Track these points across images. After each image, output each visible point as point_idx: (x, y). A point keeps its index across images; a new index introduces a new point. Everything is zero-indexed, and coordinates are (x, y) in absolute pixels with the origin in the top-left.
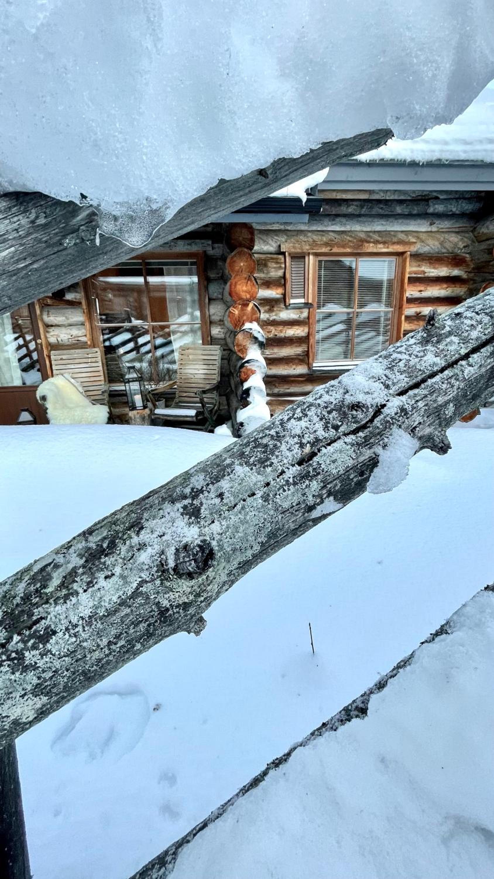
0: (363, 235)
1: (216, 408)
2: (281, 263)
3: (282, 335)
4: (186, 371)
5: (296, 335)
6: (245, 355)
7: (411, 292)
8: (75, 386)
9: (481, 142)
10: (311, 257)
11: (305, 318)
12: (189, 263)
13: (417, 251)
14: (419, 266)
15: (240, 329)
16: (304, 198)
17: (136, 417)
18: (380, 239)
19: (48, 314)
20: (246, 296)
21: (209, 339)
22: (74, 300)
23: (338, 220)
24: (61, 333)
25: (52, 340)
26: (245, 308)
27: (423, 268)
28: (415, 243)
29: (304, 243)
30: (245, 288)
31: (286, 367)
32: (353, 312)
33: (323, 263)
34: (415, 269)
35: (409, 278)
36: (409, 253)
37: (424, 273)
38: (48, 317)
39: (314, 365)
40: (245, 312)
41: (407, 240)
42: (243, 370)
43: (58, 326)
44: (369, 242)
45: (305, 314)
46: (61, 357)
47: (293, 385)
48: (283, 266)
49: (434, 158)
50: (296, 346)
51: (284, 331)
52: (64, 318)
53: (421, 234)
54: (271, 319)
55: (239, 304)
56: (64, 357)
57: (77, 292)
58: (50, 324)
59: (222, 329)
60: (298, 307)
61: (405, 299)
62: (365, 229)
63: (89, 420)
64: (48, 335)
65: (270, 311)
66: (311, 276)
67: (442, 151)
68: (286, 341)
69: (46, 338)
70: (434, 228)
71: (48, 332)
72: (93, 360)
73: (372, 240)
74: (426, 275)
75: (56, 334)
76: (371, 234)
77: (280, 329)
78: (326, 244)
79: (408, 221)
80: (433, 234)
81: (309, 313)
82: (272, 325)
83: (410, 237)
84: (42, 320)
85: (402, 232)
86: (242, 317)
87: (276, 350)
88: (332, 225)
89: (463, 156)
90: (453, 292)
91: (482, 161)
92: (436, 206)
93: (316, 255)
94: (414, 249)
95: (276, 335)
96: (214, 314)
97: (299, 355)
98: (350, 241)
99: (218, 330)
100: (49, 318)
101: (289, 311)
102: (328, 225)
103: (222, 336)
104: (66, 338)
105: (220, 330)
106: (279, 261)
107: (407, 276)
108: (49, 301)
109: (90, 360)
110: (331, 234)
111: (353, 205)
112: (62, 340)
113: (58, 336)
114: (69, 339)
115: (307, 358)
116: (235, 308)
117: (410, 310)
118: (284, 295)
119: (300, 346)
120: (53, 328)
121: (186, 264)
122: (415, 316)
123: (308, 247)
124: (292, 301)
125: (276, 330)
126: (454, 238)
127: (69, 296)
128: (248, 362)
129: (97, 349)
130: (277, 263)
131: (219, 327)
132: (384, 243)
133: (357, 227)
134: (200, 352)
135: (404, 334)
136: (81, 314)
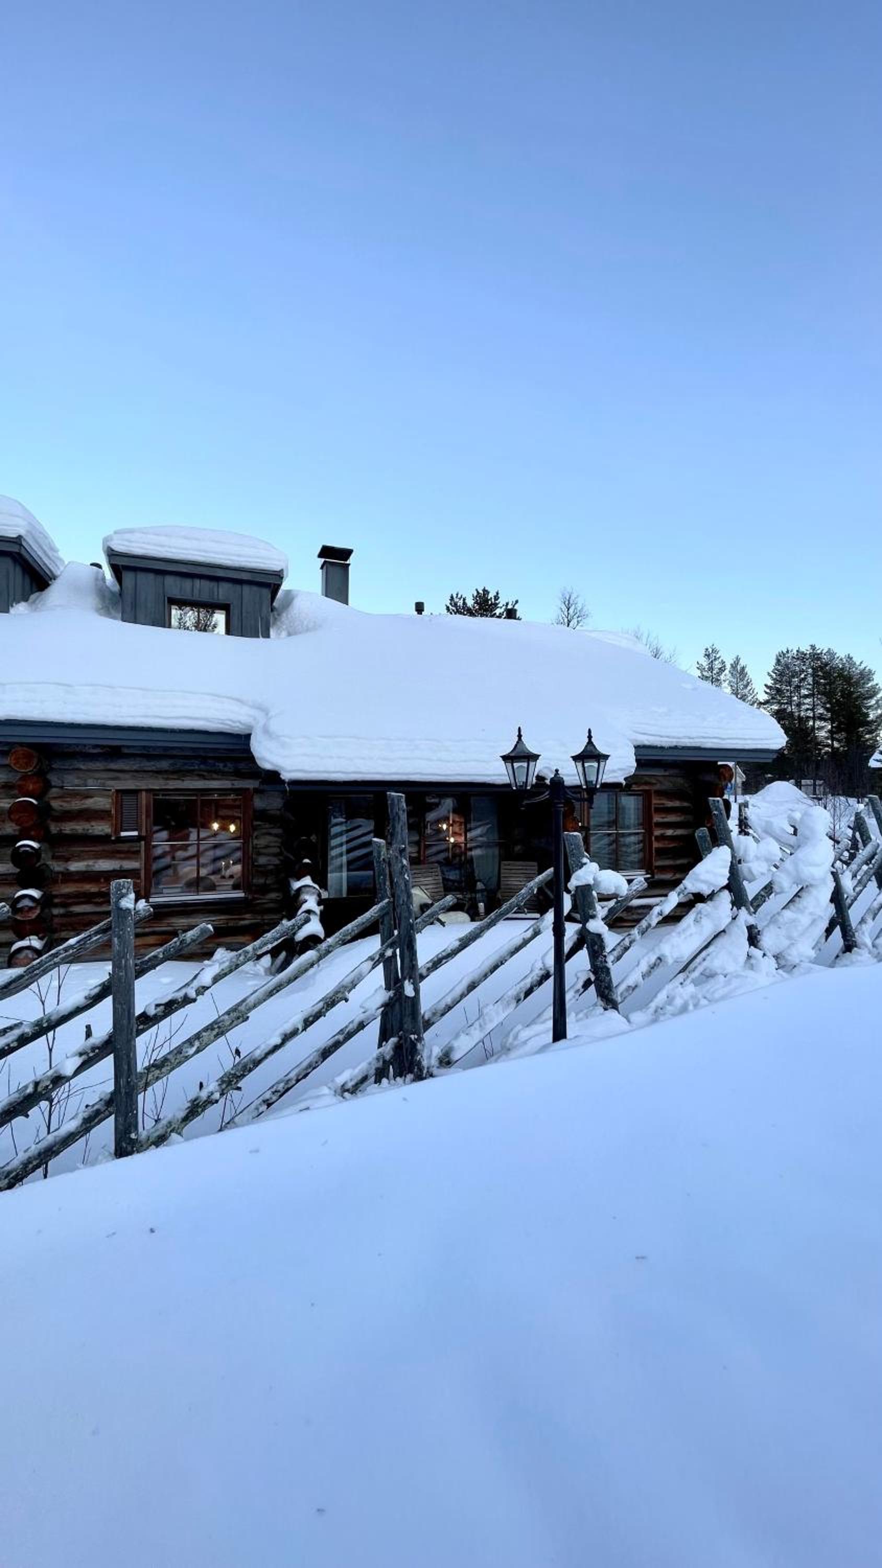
4: (509, 882)
7: (657, 818)
13: (658, 789)
14: (660, 799)
16: (624, 783)
27: (663, 801)
28: (655, 784)
32: (616, 833)
34: (658, 802)
35: (654, 808)
36: (653, 791)
37: (664, 805)
41: (650, 782)
53: (659, 777)
61: (653, 825)
67: (677, 742)
74: (666, 806)
79: (650, 769)
80: (667, 778)
81: (586, 834)
83: (652, 780)
85: (646, 775)
89: (689, 745)
90: (685, 818)
94: (658, 787)
107: (653, 806)
117: (657, 832)
122: (660, 836)
126: (680, 781)
132: (636, 784)
134: (520, 867)
135: (656, 851)
136: (416, 835)
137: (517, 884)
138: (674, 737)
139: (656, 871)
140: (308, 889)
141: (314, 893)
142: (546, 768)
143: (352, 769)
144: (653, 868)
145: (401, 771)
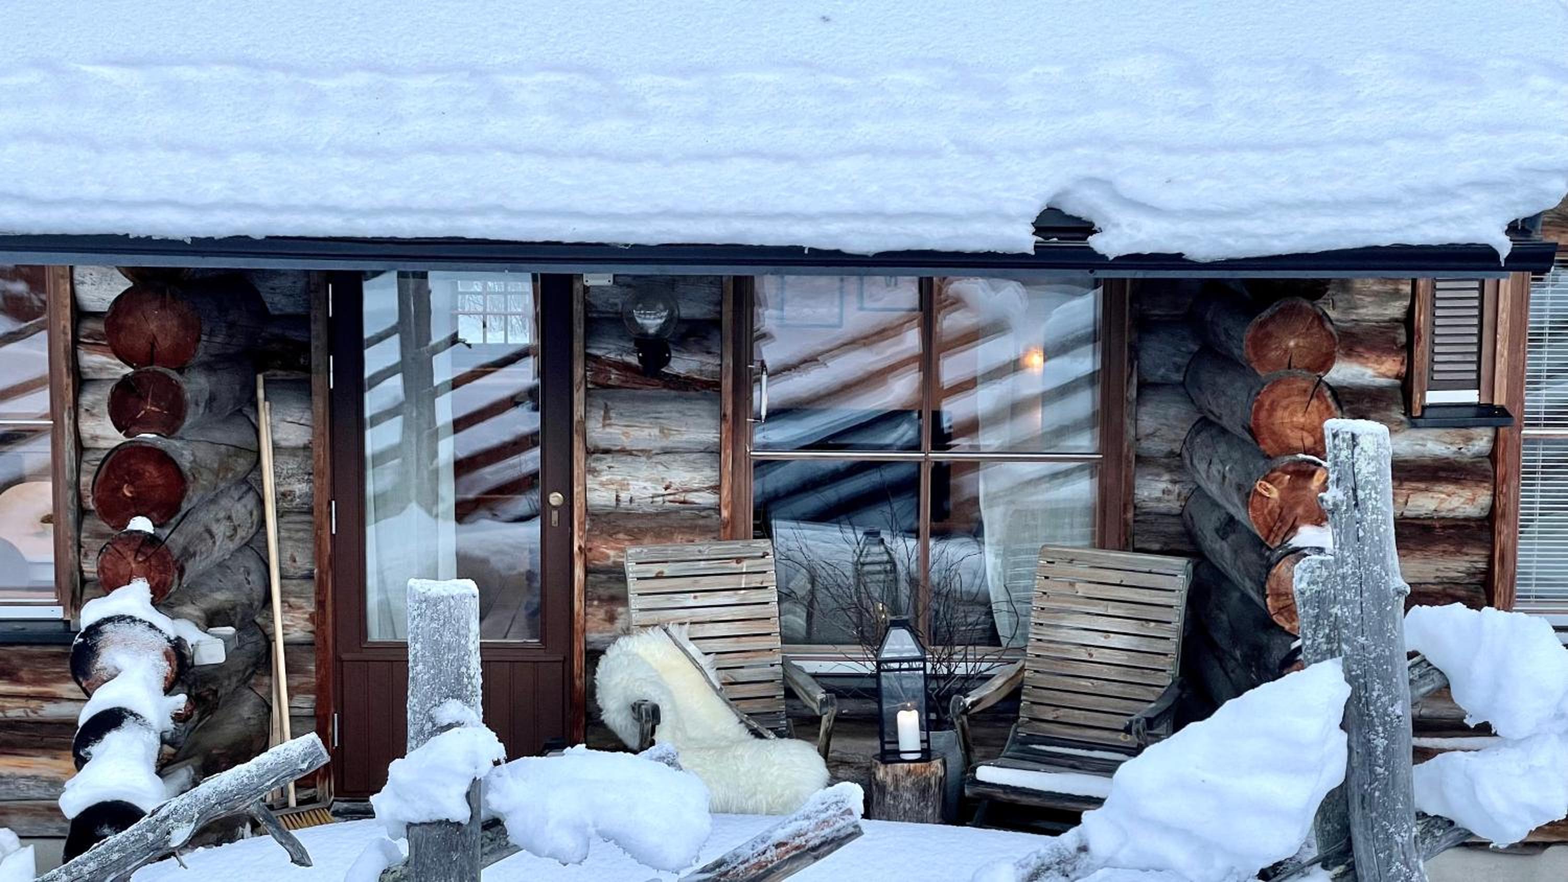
4: (1061, 635)
5: (1443, 514)
8: (700, 669)
11: (1478, 456)
15: (1285, 544)
16: (1504, 246)
17: (902, 783)
19: (606, 417)
20: (1303, 438)
21: (1129, 515)
22: (698, 377)
24: (635, 479)
25: (600, 498)
26: (1300, 482)
30: (1300, 419)
38: (607, 426)
40: (1300, 494)
43: (630, 453)
45: (1480, 443)
46: (655, 569)
48: (1407, 289)
52: (652, 429)
55: (1285, 471)
56: (667, 569)
57: (713, 351)
58: (603, 445)
59: (1174, 482)
60: (1453, 420)
64: (591, 482)
66: (1503, 316)
69: (581, 488)
71: (590, 470)
72: (756, 580)
75: (617, 477)
81: (1495, 440)
84: (587, 434)
86: (1292, 509)
96: (1152, 435)
97: (1452, 582)
99: (1163, 486)
100: (608, 430)
101: (1420, 433)
103: (1175, 506)
104: (647, 493)
105: (1170, 486)
108: (614, 376)
109: (743, 581)
112: (631, 500)
113: (624, 486)
114: (655, 496)
115: (1484, 595)
116: (1271, 483)
118: (1407, 378)
119: (1458, 553)
120: (608, 457)
124: (1433, 397)
127: (682, 364)
131: (1166, 477)
134: (1115, 577)
136: (714, 422)
137: (1100, 640)
140: (124, 627)
141: (148, 647)
142: (1092, 181)
143: (216, 190)
145: (424, 199)
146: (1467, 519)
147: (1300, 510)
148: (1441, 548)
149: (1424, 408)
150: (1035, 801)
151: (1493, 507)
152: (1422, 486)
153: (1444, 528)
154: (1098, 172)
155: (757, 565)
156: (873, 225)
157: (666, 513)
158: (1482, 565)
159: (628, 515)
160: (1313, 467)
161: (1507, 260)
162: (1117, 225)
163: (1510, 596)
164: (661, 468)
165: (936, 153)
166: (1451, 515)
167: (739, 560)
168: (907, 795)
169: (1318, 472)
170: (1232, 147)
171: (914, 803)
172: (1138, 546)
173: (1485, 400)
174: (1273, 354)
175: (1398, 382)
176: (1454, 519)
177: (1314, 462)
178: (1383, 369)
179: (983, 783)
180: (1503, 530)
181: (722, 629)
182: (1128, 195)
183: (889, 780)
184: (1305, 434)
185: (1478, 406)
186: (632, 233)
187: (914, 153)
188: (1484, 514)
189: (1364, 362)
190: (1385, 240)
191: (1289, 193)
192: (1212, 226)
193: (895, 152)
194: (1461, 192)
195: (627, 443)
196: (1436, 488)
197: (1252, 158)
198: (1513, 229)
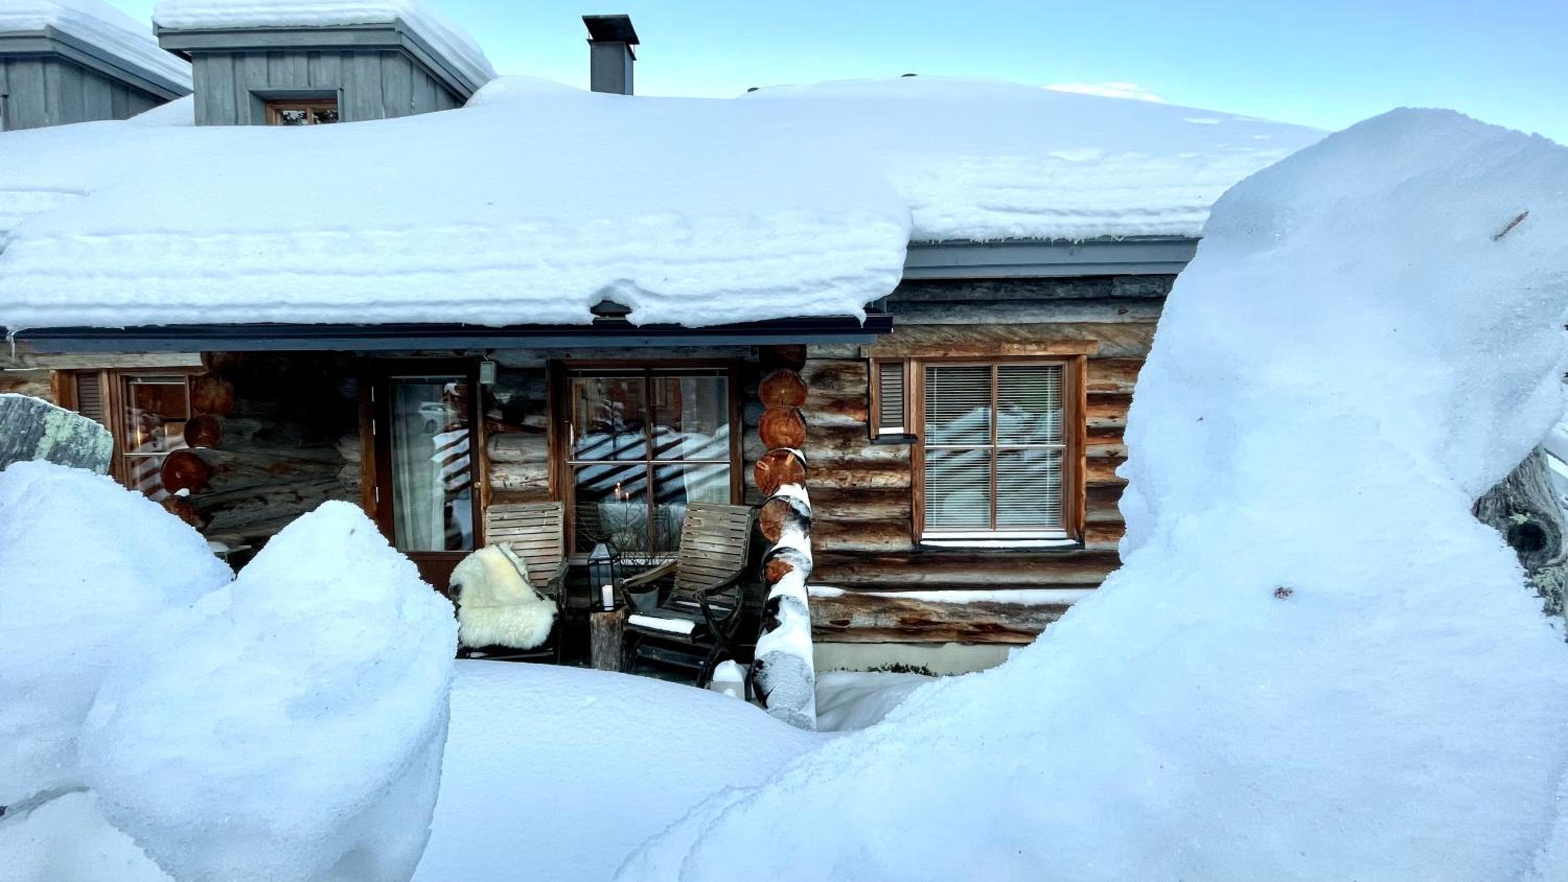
0: (1000, 331)
1: (735, 615)
2: (861, 374)
3: (865, 484)
4: (695, 546)
5: (889, 486)
6: (777, 538)
7: (1096, 418)
8: (514, 565)
9: (1174, 210)
10: (914, 365)
11: (904, 458)
12: (717, 373)
13: (1099, 354)
14: (1106, 377)
15: (773, 494)
16: (862, 317)
17: (601, 623)
18: (1031, 336)
19: (496, 446)
20: (786, 440)
21: (741, 488)
22: (537, 426)
23: (958, 308)
24: (512, 475)
25: (497, 483)
26: (780, 462)
27: (1113, 381)
29: (900, 344)
30: (784, 429)
31: (873, 539)
32: (992, 449)
33: (936, 372)
34: (1097, 382)
35: (1088, 395)
36: (1085, 358)
37: (1116, 387)
38: (495, 450)
39: (924, 536)
40: (781, 467)
41: (1080, 338)
42: (771, 564)
43: (509, 463)
44: (1009, 341)
45: (904, 452)
46: (500, 515)
47: (885, 570)
48: (866, 378)
49: (1097, 236)
50: (890, 504)
51: (869, 479)
52: (518, 452)
53: (1105, 328)
54: (846, 458)
55: (772, 456)
56: (506, 516)
57: (542, 415)
58: (497, 459)
60: (891, 441)
61: (1084, 430)
62: (1004, 322)
63: (522, 629)
64: (492, 477)
65: (845, 446)
66: (913, 391)
67: (1109, 225)
68: (871, 494)
69: (488, 480)
70: (1127, 319)
71: (493, 472)
72: (551, 521)
73: (1017, 339)
74: (1121, 390)
75: (504, 474)
76: (1016, 329)
77: (861, 475)
78: (938, 346)
79: (1079, 309)
80: (1127, 328)
81: (912, 451)
82: (847, 469)
83: (1084, 333)
84: (486, 454)
85: (1071, 324)
86: (776, 476)
87: (854, 510)
88: (947, 316)
91: (1182, 236)
92: (1127, 287)
93: (922, 361)
94: (1092, 351)
95: (855, 485)
96: (751, 450)
97: (896, 518)
98: (979, 341)
100: (497, 452)
101: (877, 447)
102: (941, 317)
104: (519, 481)
106: (860, 372)
107: (1086, 392)
108: (500, 427)
109: (545, 521)
110: (945, 329)
111: (981, 287)
112: (511, 485)
113: (507, 478)
114: (521, 483)
115: (910, 524)
116: (765, 462)
118: (868, 422)
119: (896, 504)
120: (501, 466)
121: (712, 373)
122: (1107, 458)
123: (906, 351)
124: (883, 431)
125: (853, 476)
127: (530, 421)
128: (779, 551)
129: (558, 504)
130: (856, 374)
132: (1038, 343)
133: (992, 320)
134: (718, 516)
135: (1088, 489)
136: (544, 447)
137: (711, 549)
138: (1095, 214)
139: (1088, 532)
144: (1082, 525)
146: (901, 488)
147: (780, 477)
148: (888, 501)
149: (878, 436)
150: (654, 634)
151: (911, 482)
152: (878, 472)
153: (890, 492)
154: (626, 276)
155: (553, 513)
156: (497, 308)
157: (529, 491)
158: (908, 510)
159: (512, 492)
160: (786, 453)
161: (865, 323)
162: (639, 307)
163: (923, 523)
164: (524, 470)
165: (531, 266)
166: (893, 486)
167: (543, 512)
168: (603, 629)
169: (790, 456)
170: (702, 260)
171: (607, 633)
172: (747, 502)
173: (907, 432)
174: (775, 397)
175: (865, 423)
176: (895, 488)
177: (787, 451)
178: (857, 417)
179: (631, 624)
180: (917, 495)
181: (532, 545)
182: (643, 287)
183: (595, 620)
184: (787, 437)
185: (904, 435)
186: (360, 316)
187: (519, 267)
188: (908, 485)
189: (848, 414)
190: (794, 312)
191: (732, 285)
192: (692, 305)
193: (509, 267)
194: (834, 283)
195: (506, 457)
196: (885, 473)
197: (716, 266)
198: (868, 308)
